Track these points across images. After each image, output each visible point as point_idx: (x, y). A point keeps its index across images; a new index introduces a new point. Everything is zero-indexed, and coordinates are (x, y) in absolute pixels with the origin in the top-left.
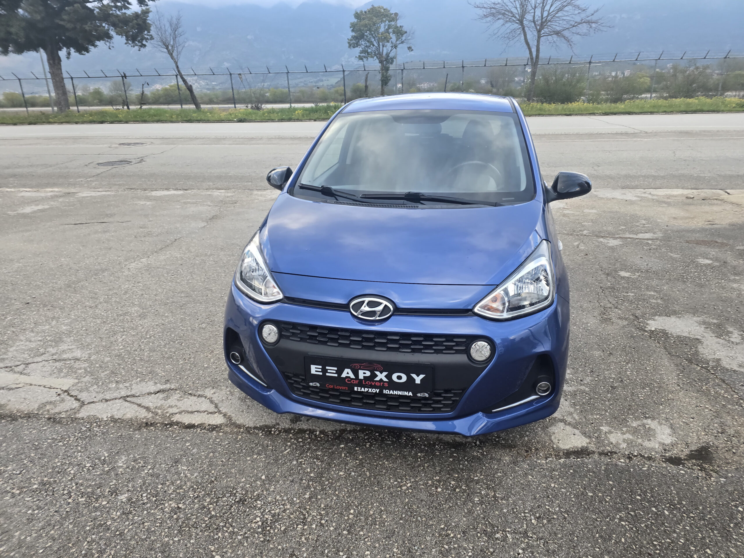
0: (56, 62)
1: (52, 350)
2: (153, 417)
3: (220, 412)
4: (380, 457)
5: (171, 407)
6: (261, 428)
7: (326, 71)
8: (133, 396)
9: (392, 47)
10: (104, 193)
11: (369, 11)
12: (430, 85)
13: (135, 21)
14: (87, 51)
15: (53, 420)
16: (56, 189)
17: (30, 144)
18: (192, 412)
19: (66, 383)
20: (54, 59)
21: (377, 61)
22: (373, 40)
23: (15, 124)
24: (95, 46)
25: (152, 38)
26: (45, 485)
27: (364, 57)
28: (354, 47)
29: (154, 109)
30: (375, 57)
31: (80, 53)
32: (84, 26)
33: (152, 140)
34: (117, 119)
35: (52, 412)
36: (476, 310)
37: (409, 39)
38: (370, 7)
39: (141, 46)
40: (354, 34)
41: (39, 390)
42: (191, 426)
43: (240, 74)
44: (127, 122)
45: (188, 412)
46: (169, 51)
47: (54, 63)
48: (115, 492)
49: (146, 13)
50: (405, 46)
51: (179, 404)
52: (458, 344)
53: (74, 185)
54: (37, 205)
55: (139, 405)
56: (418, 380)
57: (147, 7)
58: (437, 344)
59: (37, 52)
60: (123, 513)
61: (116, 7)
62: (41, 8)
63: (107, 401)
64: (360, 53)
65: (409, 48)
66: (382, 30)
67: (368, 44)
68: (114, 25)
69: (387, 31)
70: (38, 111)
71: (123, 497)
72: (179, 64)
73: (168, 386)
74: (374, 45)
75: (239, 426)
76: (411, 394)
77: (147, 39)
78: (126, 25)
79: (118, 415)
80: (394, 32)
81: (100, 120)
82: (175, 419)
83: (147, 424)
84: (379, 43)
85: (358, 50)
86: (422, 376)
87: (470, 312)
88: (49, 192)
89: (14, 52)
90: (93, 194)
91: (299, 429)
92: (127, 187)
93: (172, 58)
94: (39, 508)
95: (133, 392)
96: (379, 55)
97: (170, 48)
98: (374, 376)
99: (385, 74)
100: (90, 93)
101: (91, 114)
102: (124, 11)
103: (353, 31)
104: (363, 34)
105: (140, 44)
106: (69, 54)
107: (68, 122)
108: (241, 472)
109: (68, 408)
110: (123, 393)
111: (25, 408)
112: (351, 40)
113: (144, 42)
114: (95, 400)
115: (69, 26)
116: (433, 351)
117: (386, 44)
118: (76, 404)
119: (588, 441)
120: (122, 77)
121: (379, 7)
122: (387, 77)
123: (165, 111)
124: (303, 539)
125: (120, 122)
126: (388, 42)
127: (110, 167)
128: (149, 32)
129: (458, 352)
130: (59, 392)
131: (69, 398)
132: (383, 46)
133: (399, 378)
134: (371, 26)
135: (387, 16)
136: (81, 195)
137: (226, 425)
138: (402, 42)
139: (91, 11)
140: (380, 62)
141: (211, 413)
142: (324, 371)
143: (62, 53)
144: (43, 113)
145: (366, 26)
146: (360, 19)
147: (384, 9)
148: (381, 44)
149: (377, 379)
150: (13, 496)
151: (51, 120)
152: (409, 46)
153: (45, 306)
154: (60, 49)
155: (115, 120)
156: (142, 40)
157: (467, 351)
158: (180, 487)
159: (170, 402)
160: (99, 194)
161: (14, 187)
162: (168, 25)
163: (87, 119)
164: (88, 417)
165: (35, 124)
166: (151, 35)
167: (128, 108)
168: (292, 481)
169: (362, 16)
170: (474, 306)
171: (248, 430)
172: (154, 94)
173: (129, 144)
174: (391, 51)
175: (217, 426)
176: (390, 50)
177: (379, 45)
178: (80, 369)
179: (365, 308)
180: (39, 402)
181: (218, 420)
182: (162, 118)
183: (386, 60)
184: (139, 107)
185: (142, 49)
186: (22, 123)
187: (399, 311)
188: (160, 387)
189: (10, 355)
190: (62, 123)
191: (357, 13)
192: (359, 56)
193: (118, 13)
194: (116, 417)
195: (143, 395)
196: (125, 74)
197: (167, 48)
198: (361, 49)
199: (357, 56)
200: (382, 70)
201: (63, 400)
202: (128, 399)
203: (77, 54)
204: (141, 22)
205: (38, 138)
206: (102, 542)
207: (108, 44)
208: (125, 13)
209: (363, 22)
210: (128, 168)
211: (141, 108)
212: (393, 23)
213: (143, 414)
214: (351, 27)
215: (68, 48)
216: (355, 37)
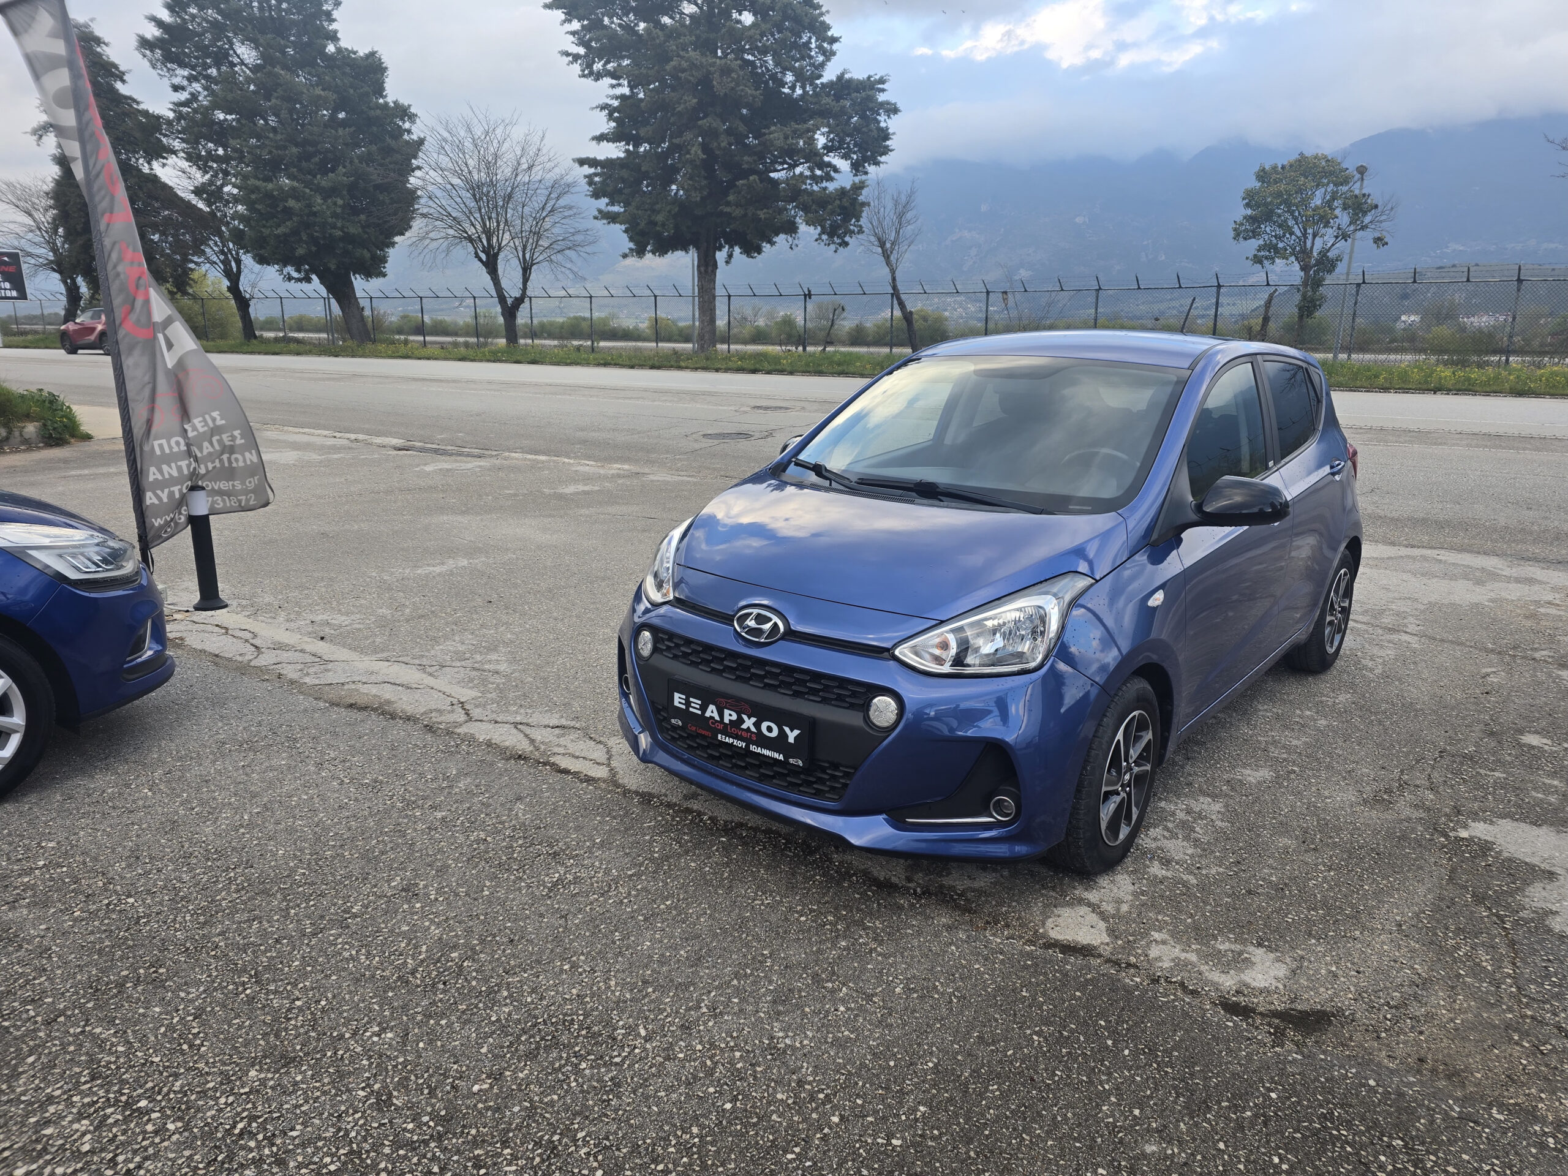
0: (710, 269)
1: (478, 657)
2: (531, 752)
3: (609, 765)
4: (761, 864)
5: (559, 745)
6: (642, 795)
7: (1180, 287)
8: (527, 725)
9: (1337, 237)
10: (685, 478)
11: (1291, 166)
12: (1497, 319)
13: (838, 202)
14: (759, 250)
15: (429, 728)
16: (626, 467)
17: (630, 398)
18: (577, 757)
19: (467, 694)
20: (707, 266)
21: (1296, 266)
22: (1291, 223)
23: (632, 367)
24: (772, 243)
25: (861, 232)
26: (376, 782)
27: (1266, 258)
28: (1245, 239)
29: (842, 353)
30: (1293, 259)
31: (749, 255)
32: (759, 212)
33: (803, 404)
34: (778, 367)
35: (434, 720)
36: (897, 652)
37: (1381, 222)
38: (1295, 156)
39: (840, 245)
40: (1249, 212)
41: (436, 694)
42: (566, 772)
43: (1005, 293)
44: (791, 373)
45: (574, 756)
46: (884, 252)
47: (706, 272)
48: (434, 807)
49: (858, 188)
50: (1369, 235)
51: (569, 745)
52: (854, 694)
53: (652, 462)
54: (586, 485)
55: (526, 736)
56: (792, 735)
57: (864, 177)
58: (827, 688)
59: (687, 252)
60: (429, 828)
61: (813, 177)
62: (704, 182)
63: (496, 722)
64: (1259, 251)
65: (1379, 241)
66: (1317, 201)
67: (1280, 232)
68: (806, 209)
69: (1329, 204)
70: (669, 349)
71: (439, 815)
72: (898, 275)
73: (572, 723)
74: (1292, 233)
75: (618, 786)
76: (781, 757)
77: (853, 232)
78: (824, 208)
79: (496, 739)
80: (1345, 207)
81: (752, 367)
82: (552, 760)
83: (520, 756)
84: (1305, 230)
85: (1254, 244)
86: (796, 732)
87: (886, 654)
88: (616, 467)
89: (654, 253)
90: (668, 478)
91: (687, 808)
92: (722, 473)
93: (888, 262)
94: (356, 800)
95: (530, 720)
96: (1302, 254)
97: (888, 245)
98: (741, 721)
99: (1309, 294)
100: (776, 323)
101: (742, 357)
102: (824, 184)
103: (1248, 205)
104: (1272, 212)
105: (839, 241)
106: (730, 256)
107: (705, 369)
108: (578, 829)
109: (452, 720)
110: (519, 719)
111: (410, 710)
112: (1242, 224)
113: (847, 239)
114: (485, 719)
115: (738, 212)
116: (819, 699)
117: (1323, 231)
118: (462, 718)
119: (1107, 940)
120: (805, 295)
121: (1316, 158)
122: (1312, 301)
123: (858, 357)
124: (588, 909)
125: (781, 372)
126: (1327, 225)
127: (716, 442)
128: (858, 221)
129: (852, 707)
130: (455, 701)
131: (460, 710)
132: (1315, 236)
133: (770, 729)
134: (1290, 195)
135: (1331, 173)
136: (652, 477)
137: (604, 781)
138: (1363, 228)
139: (775, 183)
140: (1302, 269)
141: (598, 764)
142: (688, 704)
143: (721, 256)
144: (675, 352)
145: (1279, 194)
146: (1269, 182)
147: (1328, 161)
148: (1310, 231)
149: (744, 726)
150: (342, 783)
151: (683, 364)
152: (1377, 235)
153: (507, 608)
154: (720, 249)
155: (774, 367)
156: (845, 234)
157: (866, 707)
158: (502, 823)
159: (562, 741)
160: (677, 478)
161: (575, 458)
162: (890, 205)
163: (735, 366)
164: (466, 734)
165: (659, 368)
166: (861, 226)
167: (804, 349)
168: (627, 854)
169: (1274, 176)
170: (896, 646)
171: (626, 792)
172: (878, 327)
173: (767, 408)
174: (1333, 245)
175: (593, 779)
176: (1329, 245)
177: (1305, 235)
178: (493, 683)
179: (751, 623)
180: (429, 707)
181: (601, 772)
182: (852, 369)
183: (1319, 262)
184: (820, 348)
185: (841, 249)
186: (641, 366)
187: (791, 635)
188: (564, 722)
189: (433, 652)
190: (696, 369)
191: (1263, 170)
192: (1255, 256)
193: (815, 188)
194: (493, 741)
195: (539, 726)
196: (809, 291)
197: (882, 245)
198: (1261, 242)
199: (1251, 256)
200: (1305, 283)
201: (453, 711)
202: (519, 726)
203: (744, 257)
204: (847, 204)
205: (646, 390)
206: (389, 845)
207: (790, 239)
208: (825, 189)
209: (1274, 188)
210: (743, 445)
211: (824, 349)
212: (1344, 188)
213: (524, 746)
214: (1244, 199)
215: (731, 247)
216: (1251, 217)
